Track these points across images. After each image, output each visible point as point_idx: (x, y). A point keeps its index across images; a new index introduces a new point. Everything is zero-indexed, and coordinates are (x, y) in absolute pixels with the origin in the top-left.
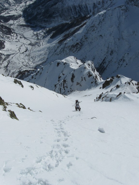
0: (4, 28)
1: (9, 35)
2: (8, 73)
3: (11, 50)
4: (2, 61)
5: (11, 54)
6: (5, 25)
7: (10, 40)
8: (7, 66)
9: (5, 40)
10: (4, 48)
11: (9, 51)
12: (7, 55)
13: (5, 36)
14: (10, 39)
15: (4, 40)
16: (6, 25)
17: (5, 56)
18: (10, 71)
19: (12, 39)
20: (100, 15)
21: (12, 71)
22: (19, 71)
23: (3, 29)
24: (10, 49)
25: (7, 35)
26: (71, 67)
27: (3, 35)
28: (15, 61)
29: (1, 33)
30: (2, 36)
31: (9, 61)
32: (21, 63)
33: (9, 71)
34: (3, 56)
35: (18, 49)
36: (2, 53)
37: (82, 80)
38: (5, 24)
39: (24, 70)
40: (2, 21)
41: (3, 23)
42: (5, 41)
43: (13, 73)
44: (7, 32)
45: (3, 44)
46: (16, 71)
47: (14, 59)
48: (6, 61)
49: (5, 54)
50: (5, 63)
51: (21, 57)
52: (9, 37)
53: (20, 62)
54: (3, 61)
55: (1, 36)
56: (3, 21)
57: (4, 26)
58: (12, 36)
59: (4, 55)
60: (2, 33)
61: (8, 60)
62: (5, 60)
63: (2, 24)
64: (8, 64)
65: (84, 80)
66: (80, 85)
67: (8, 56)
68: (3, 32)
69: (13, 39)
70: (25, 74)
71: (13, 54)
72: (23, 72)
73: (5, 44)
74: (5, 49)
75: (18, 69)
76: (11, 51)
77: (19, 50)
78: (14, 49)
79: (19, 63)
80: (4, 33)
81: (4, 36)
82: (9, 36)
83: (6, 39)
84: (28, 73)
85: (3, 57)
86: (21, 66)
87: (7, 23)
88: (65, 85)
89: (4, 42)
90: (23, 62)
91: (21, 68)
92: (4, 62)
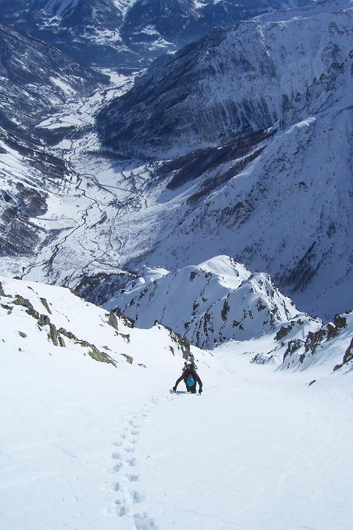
0: (47, 161)
1: (59, 177)
2: (54, 280)
3: (63, 217)
4: (38, 245)
5: (63, 229)
6: (48, 152)
7: (61, 192)
8: (51, 261)
9: (48, 191)
10: (44, 212)
11: (56, 219)
12: (52, 231)
13: (49, 180)
14: (62, 188)
15: (45, 191)
16: (52, 152)
17: (46, 232)
18: (58, 274)
19: (66, 189)
20: (299, 130)
21: (64, 274)
22: (81, 276)
23: (45, 163)
24: (59, 216)
25: (54, 177)
26: (222, 283)
27: (44, 178)
28: (71, 247)
29: (40, 172)
30: (42, 182)
31: (56, 246)
32: (88, 253)
33: (55, 274)
34: (42, 233)
35: (80, 215)
36: (39, 226)
37: (245, 317)
38: (50, 150)
39: (97, 271)
40: (41, 141)
41: (44, 146)
42: (49, 193)
43: (66, 279)
44: (55, 172)
45: (44, 201)
46: (75, 275)
47: (68, 242)
48: (49, 246)
49: (48, 228)
50: (47, 253)
51: (88, 238)
52: (58, 184)
53: (85, 251)
54: (41, 248)
55: (39, 181)
56: (45, 142)
57: (47, 155)
58: (66, 180)
59: (43, 229)
60: (42, 172)
61: (54, 243)
62: (46, 243)
63: (42, 148)
64: (55, 255)
65: (248, 316)
66: (241, 327)
67: (56, 232)
68: (45, 171)
69: (69, 189)
70: (98, 282)
71: (68, 229)
72: (94, 277)
73: (48, 201)
74: (48, 215)
75: (80, 270)
76: (62, 222)
77: (85, 219)
78: (71, 216)
79: (83, 253)
80: (47, 174)
81: (46, 181)
82: (60, 180)
83: (51, 189)
84: (106, 281)
85: (42, 236)
86: (87, 262)
87: (55, 147)
88: (209, 326)
89: (47, 196)
90: (94, 252)
91: (87, 266)
92: (45, 248)
